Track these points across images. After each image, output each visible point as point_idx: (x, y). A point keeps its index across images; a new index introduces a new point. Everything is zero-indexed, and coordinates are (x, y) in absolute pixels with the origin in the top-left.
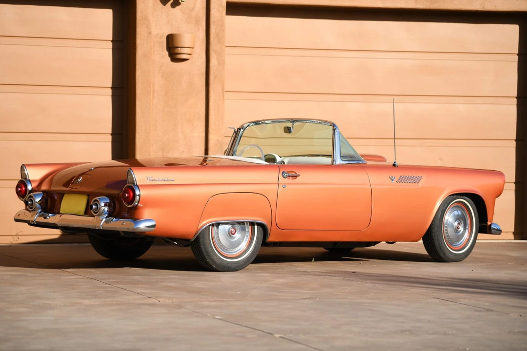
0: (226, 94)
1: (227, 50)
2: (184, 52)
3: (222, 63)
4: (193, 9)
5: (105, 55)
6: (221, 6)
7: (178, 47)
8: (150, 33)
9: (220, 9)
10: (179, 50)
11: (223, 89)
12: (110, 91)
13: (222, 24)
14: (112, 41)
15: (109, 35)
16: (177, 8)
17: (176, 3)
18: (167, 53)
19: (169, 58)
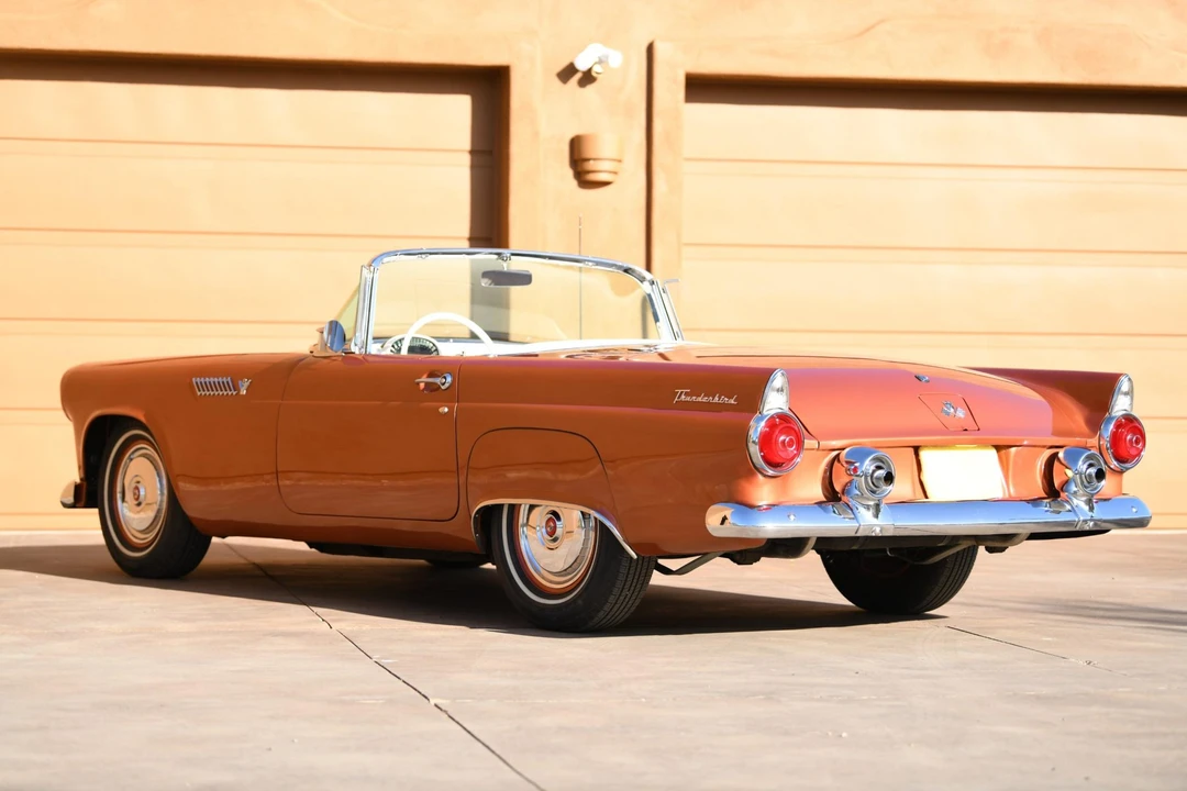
0: (687, 250)
1: (688, 167)
2: (600, 169)
3: (677, 188)
4: (621, 88)
6: (675, 84)
7: (589, 160)
8: (536, 134)
9: (674, 87)
11: (679, 241)
13: (677, 119)
14: (471, 152)
15: (464, 142)
16: (592, 85)
17: (588, 78)
18: (570, 173)
19: (574, 183)
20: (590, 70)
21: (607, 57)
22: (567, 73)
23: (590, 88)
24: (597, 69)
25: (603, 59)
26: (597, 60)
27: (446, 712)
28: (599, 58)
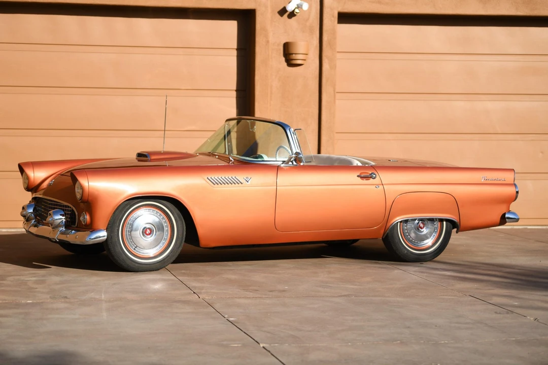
0: (338, 95)
1: (339, 56)
2: (298, 58)
3: (333, 67)
4: (308, 19)
5: (230, 62)
6: (333, 16)
7: (293, 54)
8: (268, 42)
9: (333, 19)
10: (294, 56)
11: (334, 91)
12: (234, 94)
13: (334, 33)
14: (237, 49)
15: (234, 45)
16: (293, 18)
17: (292, 15)
18: (283, 59)
19: (285, 64)
20: (294, 11)
21: (302, 5)
22: (283, 12)
23: (294, 18)
24: (297, 10)
25: (299, 6)
26: (296, 6)
27: (269, 351)
28: (297, 5)
